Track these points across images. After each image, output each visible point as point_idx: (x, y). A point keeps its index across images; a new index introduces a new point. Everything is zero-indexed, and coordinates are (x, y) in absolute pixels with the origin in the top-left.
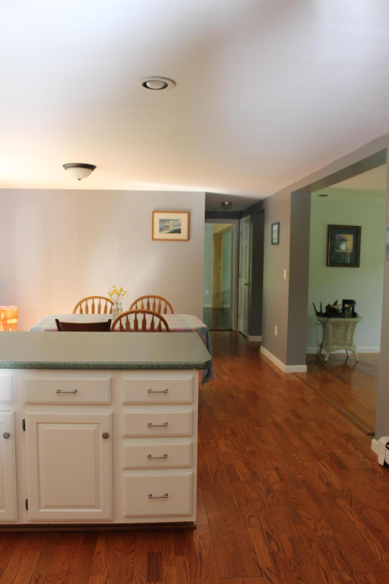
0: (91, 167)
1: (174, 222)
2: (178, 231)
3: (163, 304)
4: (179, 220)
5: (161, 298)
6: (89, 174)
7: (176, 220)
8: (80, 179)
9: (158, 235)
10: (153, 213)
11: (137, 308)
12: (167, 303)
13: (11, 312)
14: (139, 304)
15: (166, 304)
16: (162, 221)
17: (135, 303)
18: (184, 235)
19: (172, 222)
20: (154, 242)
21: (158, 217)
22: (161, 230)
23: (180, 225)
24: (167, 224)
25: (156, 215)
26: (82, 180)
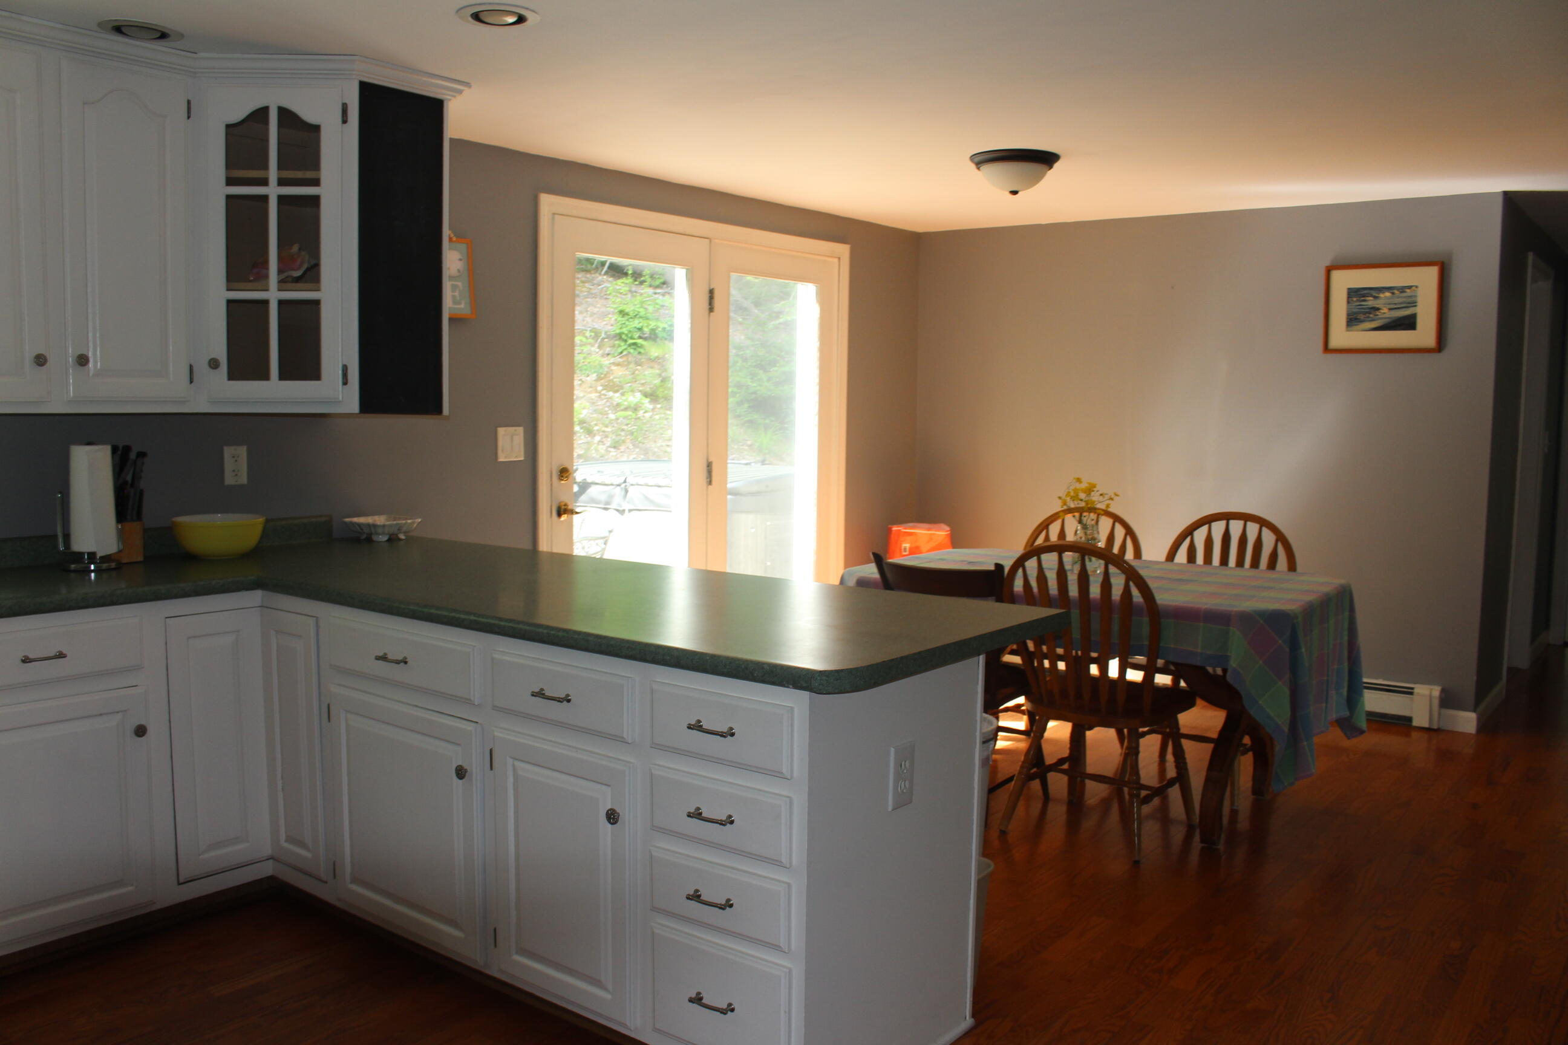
0: (1046, 159)
1: (1393, 293)
2: (1408, 323)
3: (1268, 538)
4: (1410, 287)
5: (1263, 522)
6: (1037, 179)
7: (1402, 289)
8: (1014, 193)
9: (1341, 336)
10: (1329, 271)
12: (1280, 537)
13: (931, 538)
15: (1277, 541)
16: (1354, 294)
18: (1425, 334)
19: (1388, 294)
20: (1329, 356)
21: (1344, 281)
22: (1353, 320)
23: (1413, 304)
24: (1370, 302)
25: (1336, 275)
26: (1020, 193)
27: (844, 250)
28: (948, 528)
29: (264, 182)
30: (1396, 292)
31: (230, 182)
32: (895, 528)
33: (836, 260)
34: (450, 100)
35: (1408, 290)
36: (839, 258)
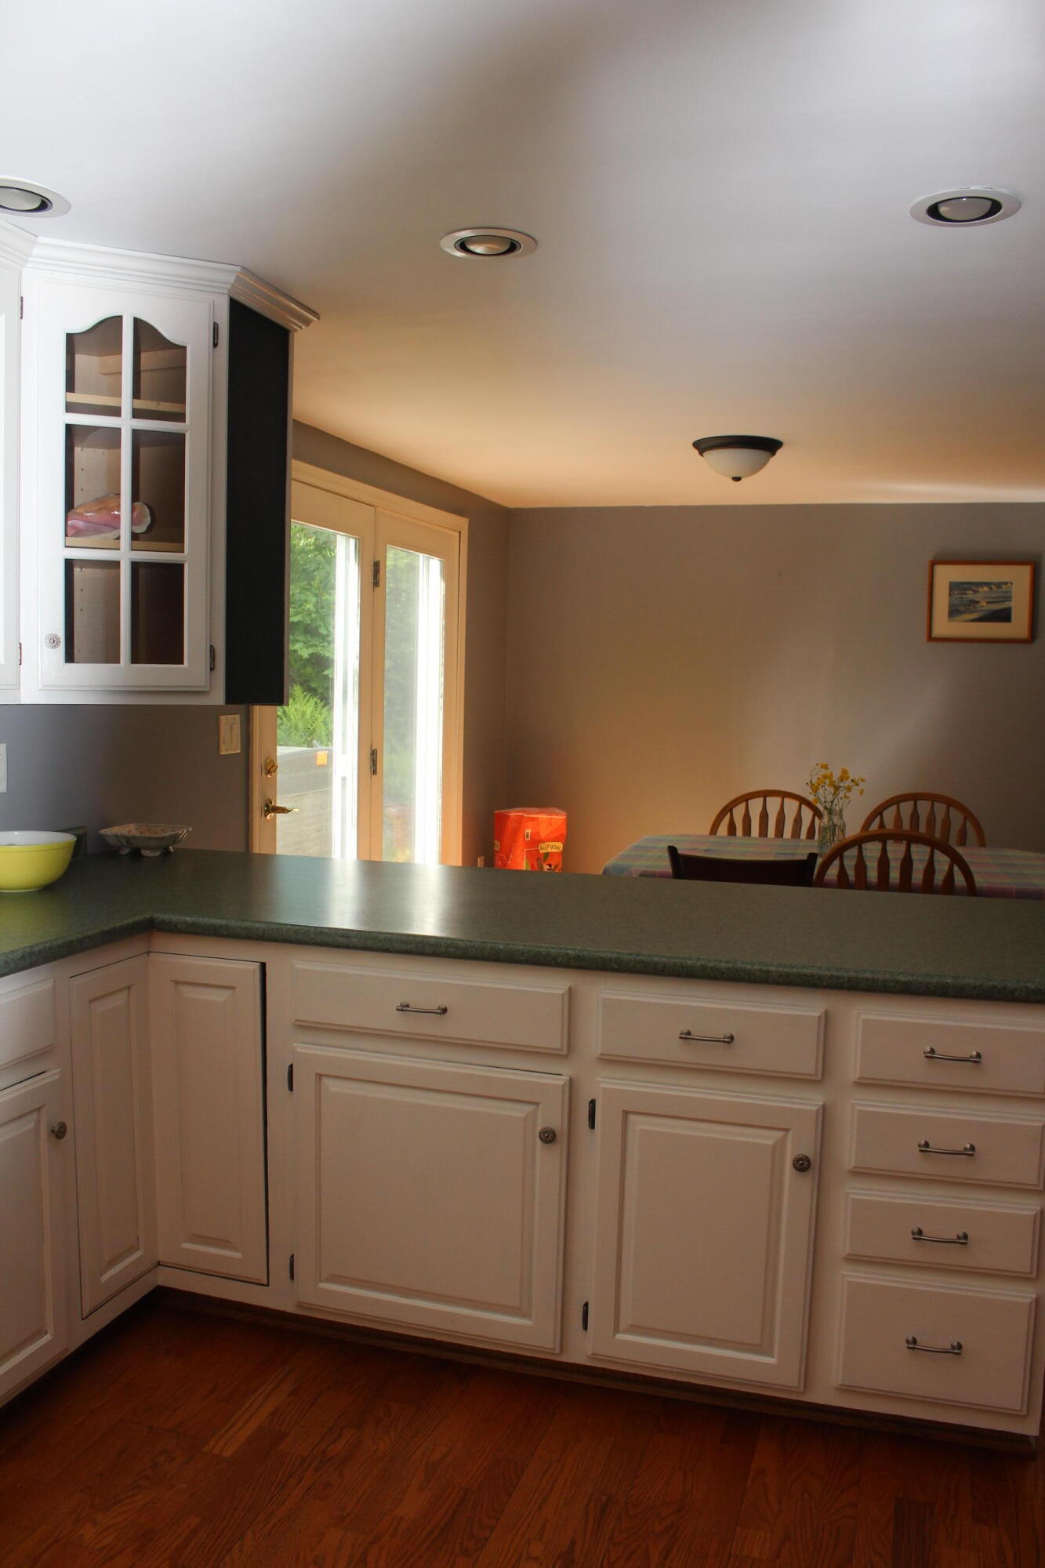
1: (991, 588)
2: (1004, 616)
3: (956, 817)
4: (1006, 583)
5: (950, 803)
7: (999, 585)
8: (737, 479)
9: (943, 626)
10: (933, 564)
11: (882, 825)
12: (968, 815)
13: (550, 823)
14: (889, 815)
15: (965, 818)
16: (954, 587)
17: (878, 812)
18: (1018, 626)
19: (986, 589)
20: (933, 644)
21: (946, 575)
22: (954, 612)
23: (1008, 598)
24: (970, 595)
25: (940, 570)
26: (743, 479)
27: (463, 523)
28: (565, 813)
29: (116, 412)
30: (993, 587)
31: (70, 408)
32: (514, 813)
33: (457, 534)
34: (296, 331)
35: (1004, 586)
36: (460, 533)
